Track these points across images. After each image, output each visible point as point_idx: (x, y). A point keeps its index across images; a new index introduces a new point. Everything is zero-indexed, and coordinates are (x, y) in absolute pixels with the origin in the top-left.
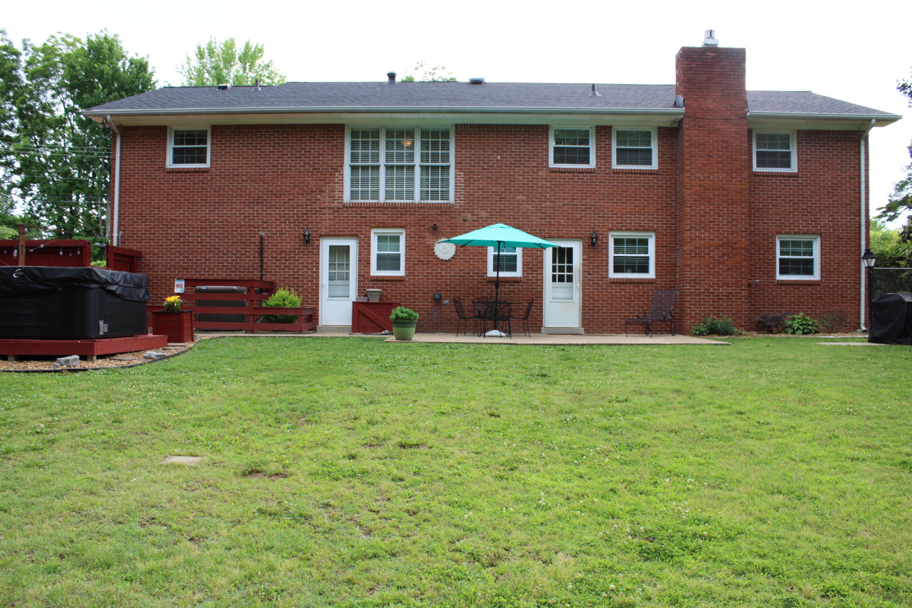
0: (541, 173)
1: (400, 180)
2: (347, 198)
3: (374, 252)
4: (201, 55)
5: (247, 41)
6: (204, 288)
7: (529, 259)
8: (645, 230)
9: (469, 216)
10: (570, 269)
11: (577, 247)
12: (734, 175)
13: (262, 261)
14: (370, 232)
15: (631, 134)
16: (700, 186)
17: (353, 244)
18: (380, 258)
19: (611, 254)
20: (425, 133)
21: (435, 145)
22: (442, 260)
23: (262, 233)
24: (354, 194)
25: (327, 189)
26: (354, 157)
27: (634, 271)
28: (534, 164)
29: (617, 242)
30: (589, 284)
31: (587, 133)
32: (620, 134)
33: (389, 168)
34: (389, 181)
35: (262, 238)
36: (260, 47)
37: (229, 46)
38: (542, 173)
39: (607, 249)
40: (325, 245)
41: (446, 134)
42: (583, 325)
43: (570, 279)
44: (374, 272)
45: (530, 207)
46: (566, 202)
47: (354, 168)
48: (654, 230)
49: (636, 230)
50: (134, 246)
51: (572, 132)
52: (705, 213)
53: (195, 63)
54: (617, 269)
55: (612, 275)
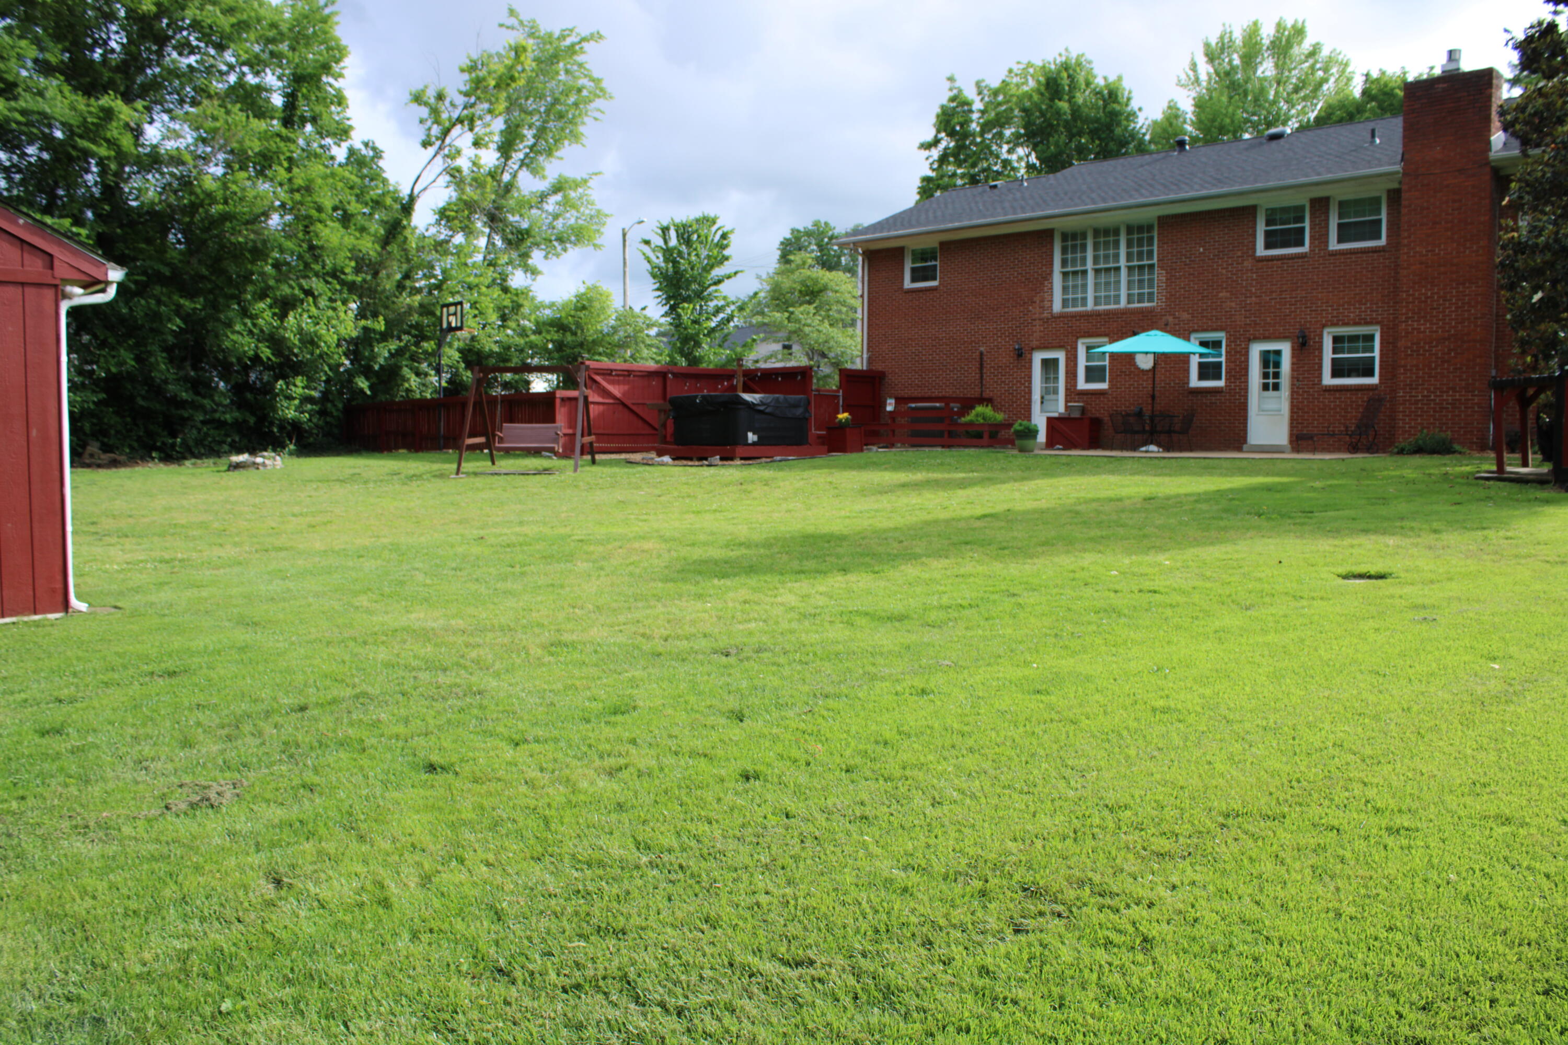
0: (1246, 264)
1: (1107, 284)
2: (1057, 307)
3: (1082, 363)
4: (1211, 57)
5: (1277, 20)
6: (913, 405)
7: (1232, 365)
8: (1367, 323)
9: (1170, 319)
10: (1277, 375)
11: (1285, 348)
12: (1468, 245)
13: (982, 377)
14: (1076, 343)
15: (1357, 202)
16: (1421, 263)
17: (1061, 356)
18: (1088, 369)
19: (1328, 355)
20: (1130, 230)
21: (1140, 242)
22: (1143, 371)
23: (982, 349)
24: (1065, 303)
25: (1037, 299)
26: (1064, 263)
27: (1358, 375)
28: (1239, 254)
29: (1336, 340)
30: (1297, 393)
31: (1301, 209)
32: (1342, 204)
33: (1097, 271)
34: (1097, 286)
35: (981, 354)
36: (1299, 25)
37: (1252, 34)
38: (1248, 264)
39: (1320, 349)
40: (1038, 358)
41: (1150, 228)
42: (1291, 442)
43: (1276, 387)
44: (1082, 385)
45: (1233, 305)
46: (1274, 295)
47: (1065, 274)
48: (1377, 323)
49: (1356, 324)
50: (879, 367)
51: (1284, 210)
52: (1427, 298)
53: (1205, 69)
54: (1335, 374)
55: (1328, 380)
